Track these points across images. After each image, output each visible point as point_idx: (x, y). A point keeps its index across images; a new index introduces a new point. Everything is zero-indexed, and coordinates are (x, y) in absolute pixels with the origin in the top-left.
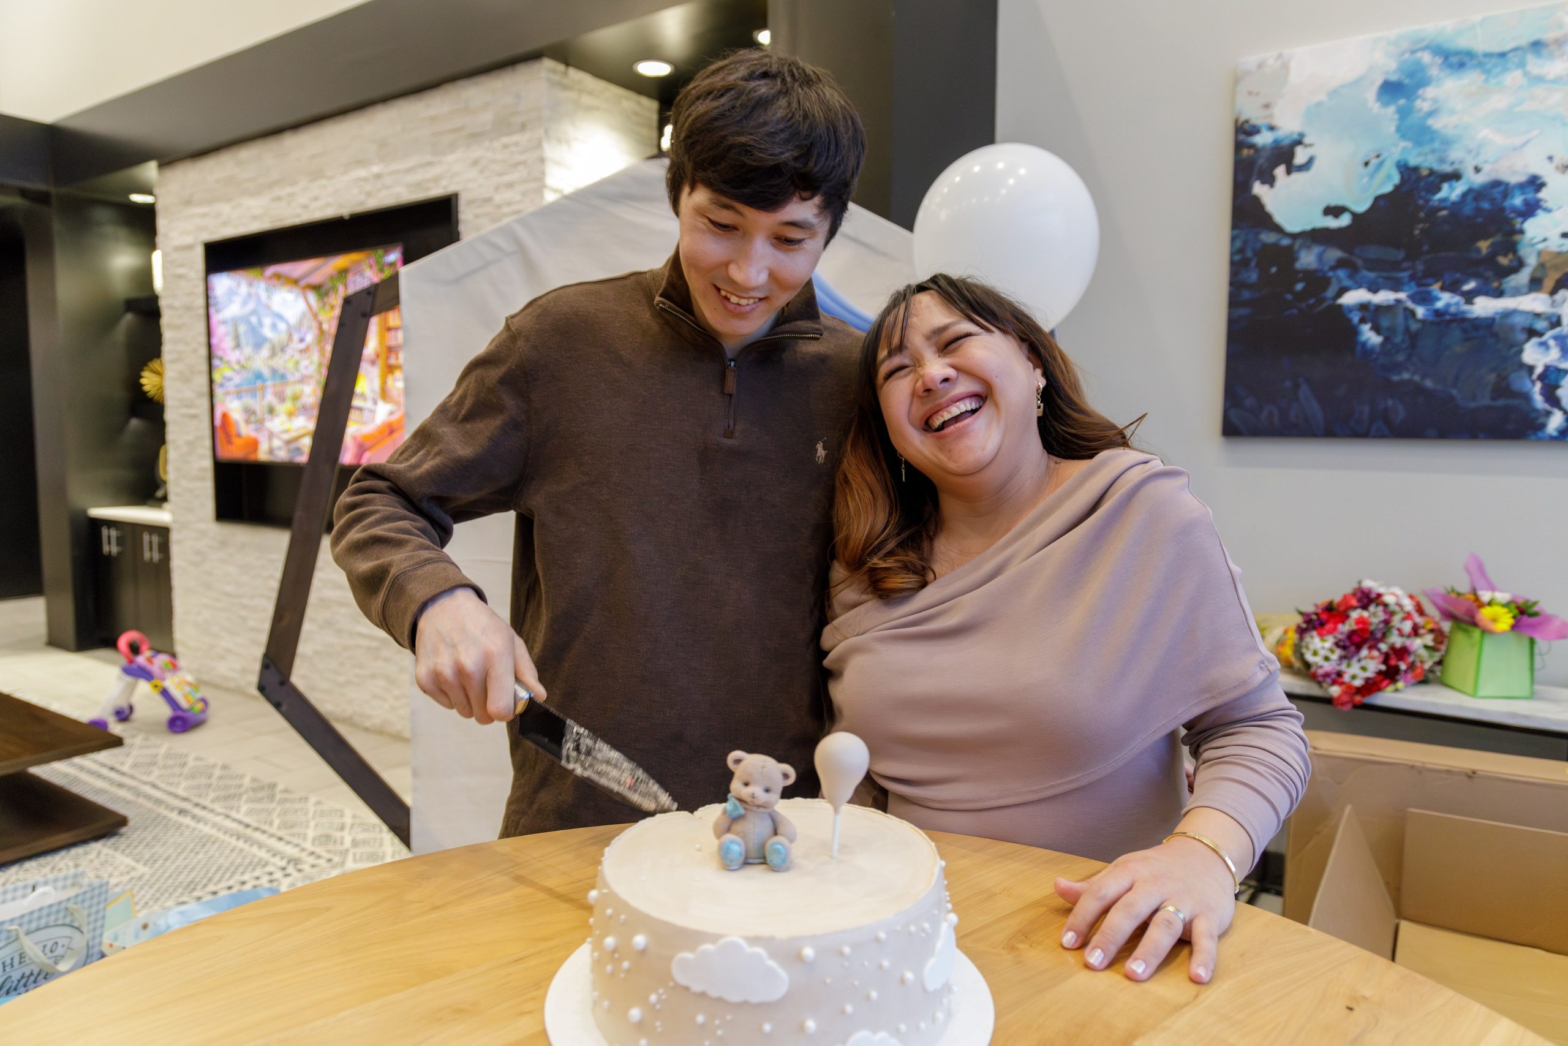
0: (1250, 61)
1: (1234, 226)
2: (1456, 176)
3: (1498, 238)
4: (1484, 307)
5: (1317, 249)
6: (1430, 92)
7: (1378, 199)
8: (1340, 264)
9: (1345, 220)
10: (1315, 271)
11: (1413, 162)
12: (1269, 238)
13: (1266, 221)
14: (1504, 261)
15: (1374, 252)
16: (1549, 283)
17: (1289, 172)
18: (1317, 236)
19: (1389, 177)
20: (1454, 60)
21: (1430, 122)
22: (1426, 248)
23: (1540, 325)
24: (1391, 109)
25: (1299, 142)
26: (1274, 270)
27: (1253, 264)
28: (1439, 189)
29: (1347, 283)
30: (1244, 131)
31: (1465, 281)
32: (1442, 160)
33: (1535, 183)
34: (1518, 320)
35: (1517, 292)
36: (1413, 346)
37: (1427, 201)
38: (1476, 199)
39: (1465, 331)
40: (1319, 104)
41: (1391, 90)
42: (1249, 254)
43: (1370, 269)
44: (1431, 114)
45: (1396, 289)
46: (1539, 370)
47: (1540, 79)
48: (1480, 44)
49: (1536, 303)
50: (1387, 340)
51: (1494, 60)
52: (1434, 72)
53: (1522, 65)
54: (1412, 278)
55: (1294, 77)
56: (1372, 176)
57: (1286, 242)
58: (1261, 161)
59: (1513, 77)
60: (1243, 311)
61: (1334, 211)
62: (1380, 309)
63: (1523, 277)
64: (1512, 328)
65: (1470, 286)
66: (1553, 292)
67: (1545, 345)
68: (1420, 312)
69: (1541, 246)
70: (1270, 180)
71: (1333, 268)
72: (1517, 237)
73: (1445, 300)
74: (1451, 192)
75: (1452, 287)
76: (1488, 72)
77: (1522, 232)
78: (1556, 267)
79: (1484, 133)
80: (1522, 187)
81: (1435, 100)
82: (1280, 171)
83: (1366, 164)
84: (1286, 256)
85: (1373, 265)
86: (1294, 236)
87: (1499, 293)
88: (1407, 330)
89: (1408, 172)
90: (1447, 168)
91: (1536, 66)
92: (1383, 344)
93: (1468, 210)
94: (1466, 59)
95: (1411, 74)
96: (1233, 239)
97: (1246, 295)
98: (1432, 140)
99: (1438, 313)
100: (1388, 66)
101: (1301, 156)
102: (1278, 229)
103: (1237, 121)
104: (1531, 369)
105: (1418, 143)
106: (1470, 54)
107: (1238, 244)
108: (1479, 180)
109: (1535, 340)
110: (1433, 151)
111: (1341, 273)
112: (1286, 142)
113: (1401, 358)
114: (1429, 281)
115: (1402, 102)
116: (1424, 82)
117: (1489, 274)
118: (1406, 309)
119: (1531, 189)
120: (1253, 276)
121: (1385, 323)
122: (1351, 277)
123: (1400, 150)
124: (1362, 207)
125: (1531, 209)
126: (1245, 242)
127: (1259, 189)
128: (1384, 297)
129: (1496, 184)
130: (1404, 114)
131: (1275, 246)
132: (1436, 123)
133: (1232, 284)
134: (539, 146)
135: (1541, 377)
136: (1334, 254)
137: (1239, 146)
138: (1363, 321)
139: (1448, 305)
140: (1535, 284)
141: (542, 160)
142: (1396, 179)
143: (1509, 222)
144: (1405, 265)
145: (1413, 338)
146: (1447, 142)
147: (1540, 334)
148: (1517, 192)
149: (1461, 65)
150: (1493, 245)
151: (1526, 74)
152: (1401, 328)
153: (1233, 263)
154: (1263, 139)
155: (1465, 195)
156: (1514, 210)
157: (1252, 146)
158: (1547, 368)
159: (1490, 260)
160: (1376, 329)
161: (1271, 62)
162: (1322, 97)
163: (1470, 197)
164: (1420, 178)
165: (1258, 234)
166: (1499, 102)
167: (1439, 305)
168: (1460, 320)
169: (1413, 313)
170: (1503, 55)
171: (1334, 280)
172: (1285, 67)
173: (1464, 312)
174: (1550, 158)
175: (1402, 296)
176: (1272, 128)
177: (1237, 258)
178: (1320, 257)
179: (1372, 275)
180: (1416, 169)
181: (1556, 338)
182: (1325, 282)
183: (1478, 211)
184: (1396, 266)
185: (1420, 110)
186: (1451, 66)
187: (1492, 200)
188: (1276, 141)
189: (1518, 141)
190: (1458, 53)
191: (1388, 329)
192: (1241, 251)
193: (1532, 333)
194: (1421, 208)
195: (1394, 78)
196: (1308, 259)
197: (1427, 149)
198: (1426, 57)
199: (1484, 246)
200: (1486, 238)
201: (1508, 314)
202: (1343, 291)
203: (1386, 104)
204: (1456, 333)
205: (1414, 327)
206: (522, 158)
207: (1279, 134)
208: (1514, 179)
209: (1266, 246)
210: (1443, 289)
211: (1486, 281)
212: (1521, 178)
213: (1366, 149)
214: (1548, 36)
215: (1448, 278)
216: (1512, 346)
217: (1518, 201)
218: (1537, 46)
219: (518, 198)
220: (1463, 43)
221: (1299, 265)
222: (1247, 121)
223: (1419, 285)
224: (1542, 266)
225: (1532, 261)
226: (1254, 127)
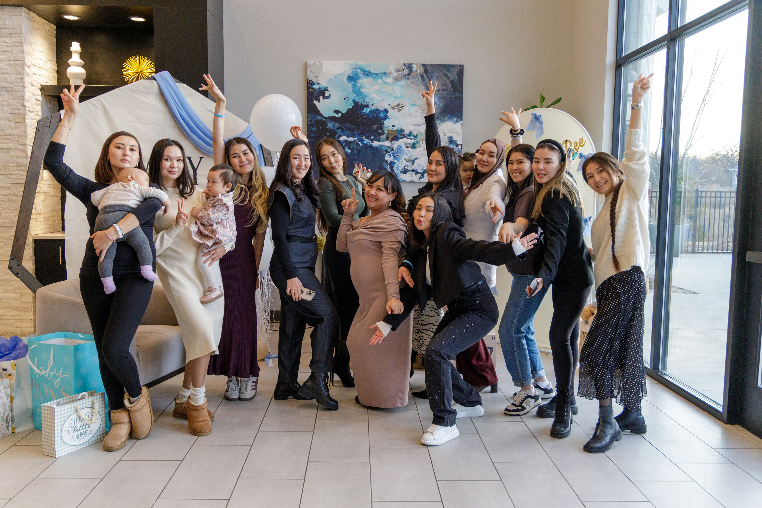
0: (310, 62)
1: (308, 113)
2: (367, 106)
3: (378, 125)
4: (376, 144)
5: (332, 123)
6: (360, 81)
7: (348, 110)
8: (339, 128)
9: (340, 115)
10: (333, 129)
11: (357, 100)
12: (319, 118)
13: (317, 112)
14: (380, 131)
15: (348, 125)
16: (390, 139)
17: (324, 98)
18: (332, 119)
19: (351, 104)
20: (366, 73)
21: (361, 90)
22: (361, 126)
23: (389, 150)
24: (351, 84)
25: (327, 90)
26: (321, 128)
27: (314, 125)
28: (364, 109)
29: (341, 134)
30: (309, 84)
31: (371, 136)
32: (364, 101)
33: (386, 111)
34: (384, 148)
35: (383, 141)
36: (359, 154)
37: (361, 112)
38: (372, 113)
39: (371, 150)
40: (331, 79)
41: (351, 78)
42: (313, 122)
43: (347, 131)
44: (361, 87)
45: (354, 138)
46: (389, 162)
47: (386, 83)
48: (372, 71)
49: (387, 144)
50: (352, 151)
51: (375, 75)
52: (361, 75)
53: (382, 78)
54: (358, 134)
55: (324, 69)
56: (346, 103)
57: (324, 120)
58: (315, 94)
59: (380, 81)
60: (312, 140)
61: (336, 112)
62: (350, 142)
63: (384, 136)
64: (382, 150)
65: (372, 138)
66: (391, 141)
67: (390, 155)
68: (360, 144)
69: (388, 128)
70: (319, 100)
71: (337, 129)
72: (383, 125)
73: (366, 141)
74: (367, 111)
75: (368, 138)
76: (374, 78)
77: (384, 124)
78: (392, 134)
79: (374, 95)
80: (383, 111)
81: (362, 84)
82: (321, 97)
83: (345, 99)
84: (324, 124)
85: (348, 129)
86: (326, 118)
87: (379, 140)
88: (357, 149)
89: (355, 103)
90: (366, 104)
91: (384, 78)
92: (351, 153)
93: (371, 116)
94: (369, 74)
95: (355, 75)
96: (308, 117)
97: (313, 135)
98: (361, 95)
99: (364, 144)
100: (349, 71)
101: (327, 94)
102: (321, 115)
103: (308, 80)
104: (387, 162)
105: (358, 95)
106: (370, 72)
107: (310, 119)
108: (373, 108)
109: (388, 154)
110: (362, 98)
111: (339, 131)
112: (323, 89)
113: (356, 157)
114: (362, 135)
115: (353, 82)
116: (359, 78)
117: (376, 135)
118: (357, 143)
119: (385, 112)
120: (315, 129)
121: (351, 147)
122: (342, 132)
123: (353, 96)
124: (344, 112)
125: (386, 118)
126: (312, 118)
127: (315, 102)
128: (351, 139)
129: (377, 110)
130: (354, 86)
131: (321, 120)
132: (362, 90)
133: (308, 131)
134: (22, 45)
135: (390, 164)
136: (337, 125)
137: (309, 88)
138: (346, 146)
139: (367, 142)
140: (387, 139)
141: (23, 52)
142: (353, 105)
143: (380, 120)
144: (356, 130)
145: (359, 151)
146: (365, 96)
147: (389, 152)
148: (382, 113)
149: (368, 75)
150: (377, 127)
151: (383, 81)
152: (356, 149)
153: (308, 124)
154: (316, 87)
155: (370, 112)
156: (382, 117)
157: (313, 88)
158: (391, 161)
159: (376, 131)
160: (349, 148)
161: (317, 63)
162: (333, 78)
163: (371, 113)
164: (359, 105)
165: (316, 116)
166: (377, 87)
167: (365, 142)
168: (370, 147)
169: (359, 144)
170: (377, 74)
171: (337, 132)
172: (322, 65)
173: (371, 145)
174: (389, 105)
175: (355, 139)
176: (318, 84)
177: (309, 123)
178: (333, 125)
179: (348, 132)
180: (358, 102)
181: (392, 154)
182: (336, 133)
183: (373, 116)
184: (353, 130)
185: (358, 86)
186: (365, 75)
187: (376, 114)
188: (319, 88)
189: (382, 99)
190: (367, 71)
191: (352, 148)
192: (311, 121)
193: (387, 152)
194: (359, 114)
195: (351, 75)
196: (330, 125)
197: (360, 97)
198: (359, 71)
199: (375, 126)
200: (375, 125)
201: (381, 146)
202: (340, 136)
203: (349, 82)
204: (369, 151)
205: (359, 148)
206: (10, 49)
207: (321, 86)
208: (381, 109)
209: (318, 120)
210: (365, 138)
211: (376, 137)
212: (383, 109)
213: (345, 95)
214: (387, 71)
215: (367, 134)
216: (383, 155)
217: (382, 115)
218: (385, 73)
219: (8, 67)
220: (367, 69)
221: (327, 127)
222: (311, 80)
223: (360, 136)
224: (388, 133)
225: (386, 132)
226: (313, 82)
